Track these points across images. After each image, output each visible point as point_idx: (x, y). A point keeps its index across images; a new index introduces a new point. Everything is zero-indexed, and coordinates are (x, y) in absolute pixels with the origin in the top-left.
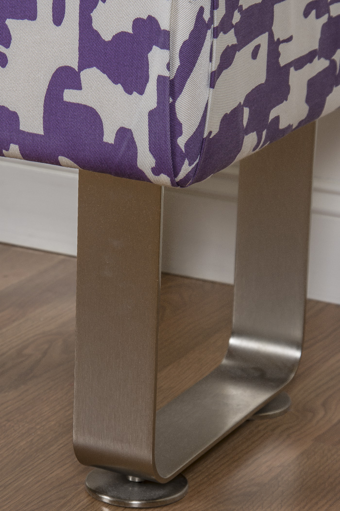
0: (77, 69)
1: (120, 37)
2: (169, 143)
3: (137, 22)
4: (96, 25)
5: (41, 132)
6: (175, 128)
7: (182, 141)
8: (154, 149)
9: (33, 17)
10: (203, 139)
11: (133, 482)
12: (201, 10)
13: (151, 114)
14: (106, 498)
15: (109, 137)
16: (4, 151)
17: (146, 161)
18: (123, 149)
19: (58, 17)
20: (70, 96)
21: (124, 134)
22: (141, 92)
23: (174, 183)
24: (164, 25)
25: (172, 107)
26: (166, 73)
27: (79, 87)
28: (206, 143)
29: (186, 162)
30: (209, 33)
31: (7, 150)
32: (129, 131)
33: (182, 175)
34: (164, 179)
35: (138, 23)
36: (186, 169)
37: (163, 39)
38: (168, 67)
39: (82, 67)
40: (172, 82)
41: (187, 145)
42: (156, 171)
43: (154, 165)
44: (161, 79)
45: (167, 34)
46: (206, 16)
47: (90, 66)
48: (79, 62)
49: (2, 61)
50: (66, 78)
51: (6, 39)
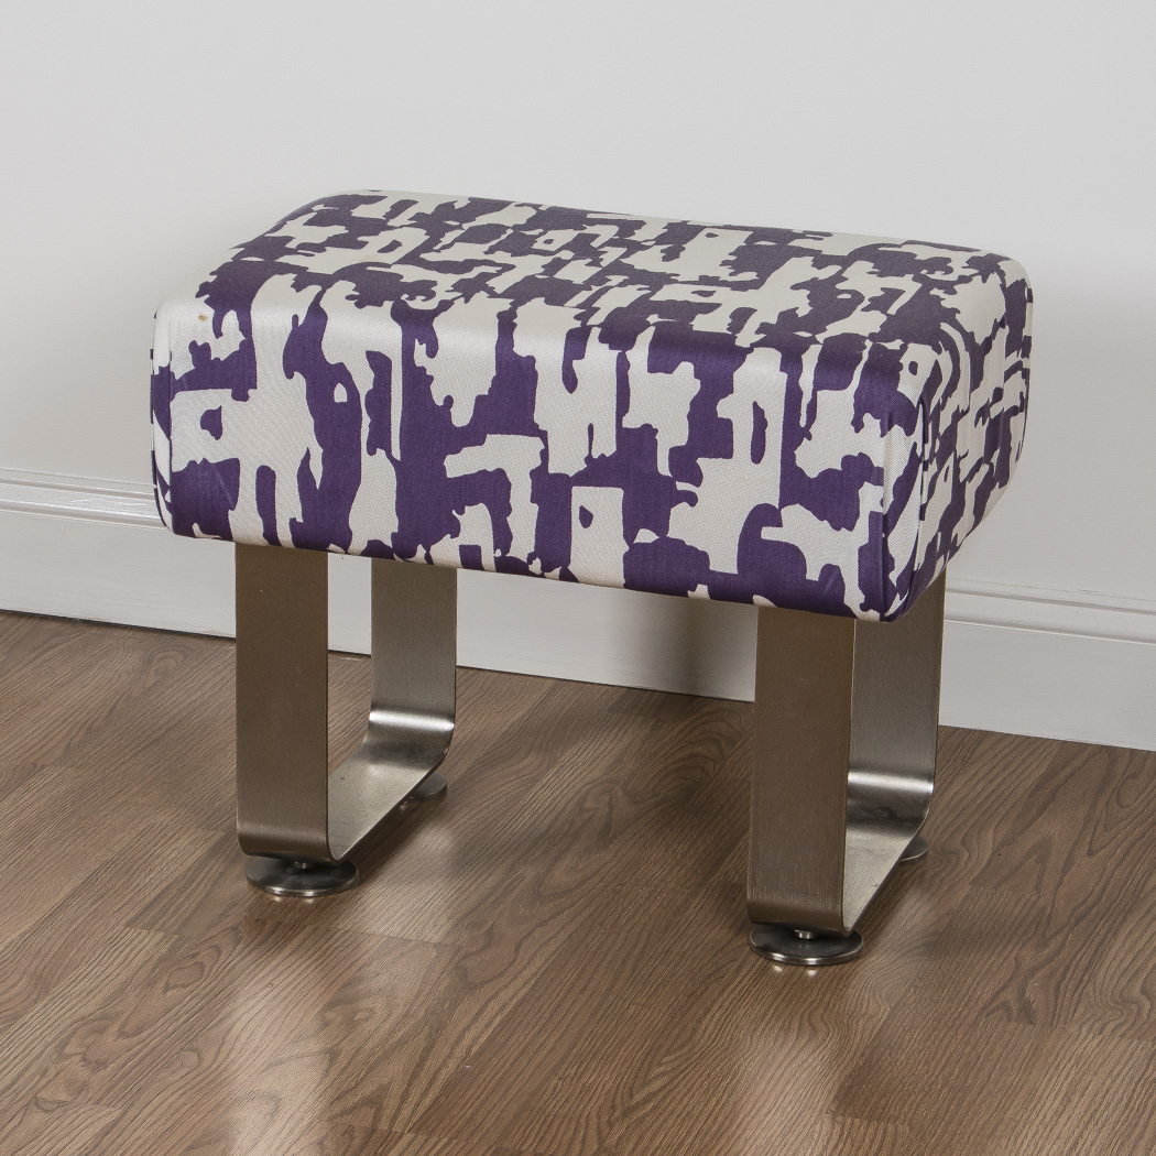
0: (777, 507)
1: (828, 474)
2: (881, 578)
3: (847, 460)
4: (799, 463)
5: (735, 571)
6: (888, 563)
7: (893, 577)
8: (863, 585)
9: (728, 454)
10: (913, 573)
11: (804, 940)
12: (915, 445)
13: (861, 550)
14: (778, 956)
15: (813, 574)
16: (689, 592)
17: (854, 597)
18: (828, 586)
19: (757, 453)
20: (768, 533)
21: (831, 572)
22: (851, 528)
23: (883, 618)
24: (877, 462)
25: (885, 541)
26: (879, 509)
27: (780, 525)
28: (915, 576)
29: (898, 596)
30: (921, 466)
31: (694, 590)
32: (837, 568)
33: (892, 610)
34: (873, 614)
36: (897, 603)
37: (877, 476)
38: (882, 503)
39: (784, 502)
40: (885, 517)
41: (898, 580)
42: (864, 607)
43: (863, 601)
44: (873, 516)
45: (880, 471)
46: (919, 452)
47: (793, 503)
48: (780, 499)
49: (692, 499)
50: (764, 515)
51: (696, 478)
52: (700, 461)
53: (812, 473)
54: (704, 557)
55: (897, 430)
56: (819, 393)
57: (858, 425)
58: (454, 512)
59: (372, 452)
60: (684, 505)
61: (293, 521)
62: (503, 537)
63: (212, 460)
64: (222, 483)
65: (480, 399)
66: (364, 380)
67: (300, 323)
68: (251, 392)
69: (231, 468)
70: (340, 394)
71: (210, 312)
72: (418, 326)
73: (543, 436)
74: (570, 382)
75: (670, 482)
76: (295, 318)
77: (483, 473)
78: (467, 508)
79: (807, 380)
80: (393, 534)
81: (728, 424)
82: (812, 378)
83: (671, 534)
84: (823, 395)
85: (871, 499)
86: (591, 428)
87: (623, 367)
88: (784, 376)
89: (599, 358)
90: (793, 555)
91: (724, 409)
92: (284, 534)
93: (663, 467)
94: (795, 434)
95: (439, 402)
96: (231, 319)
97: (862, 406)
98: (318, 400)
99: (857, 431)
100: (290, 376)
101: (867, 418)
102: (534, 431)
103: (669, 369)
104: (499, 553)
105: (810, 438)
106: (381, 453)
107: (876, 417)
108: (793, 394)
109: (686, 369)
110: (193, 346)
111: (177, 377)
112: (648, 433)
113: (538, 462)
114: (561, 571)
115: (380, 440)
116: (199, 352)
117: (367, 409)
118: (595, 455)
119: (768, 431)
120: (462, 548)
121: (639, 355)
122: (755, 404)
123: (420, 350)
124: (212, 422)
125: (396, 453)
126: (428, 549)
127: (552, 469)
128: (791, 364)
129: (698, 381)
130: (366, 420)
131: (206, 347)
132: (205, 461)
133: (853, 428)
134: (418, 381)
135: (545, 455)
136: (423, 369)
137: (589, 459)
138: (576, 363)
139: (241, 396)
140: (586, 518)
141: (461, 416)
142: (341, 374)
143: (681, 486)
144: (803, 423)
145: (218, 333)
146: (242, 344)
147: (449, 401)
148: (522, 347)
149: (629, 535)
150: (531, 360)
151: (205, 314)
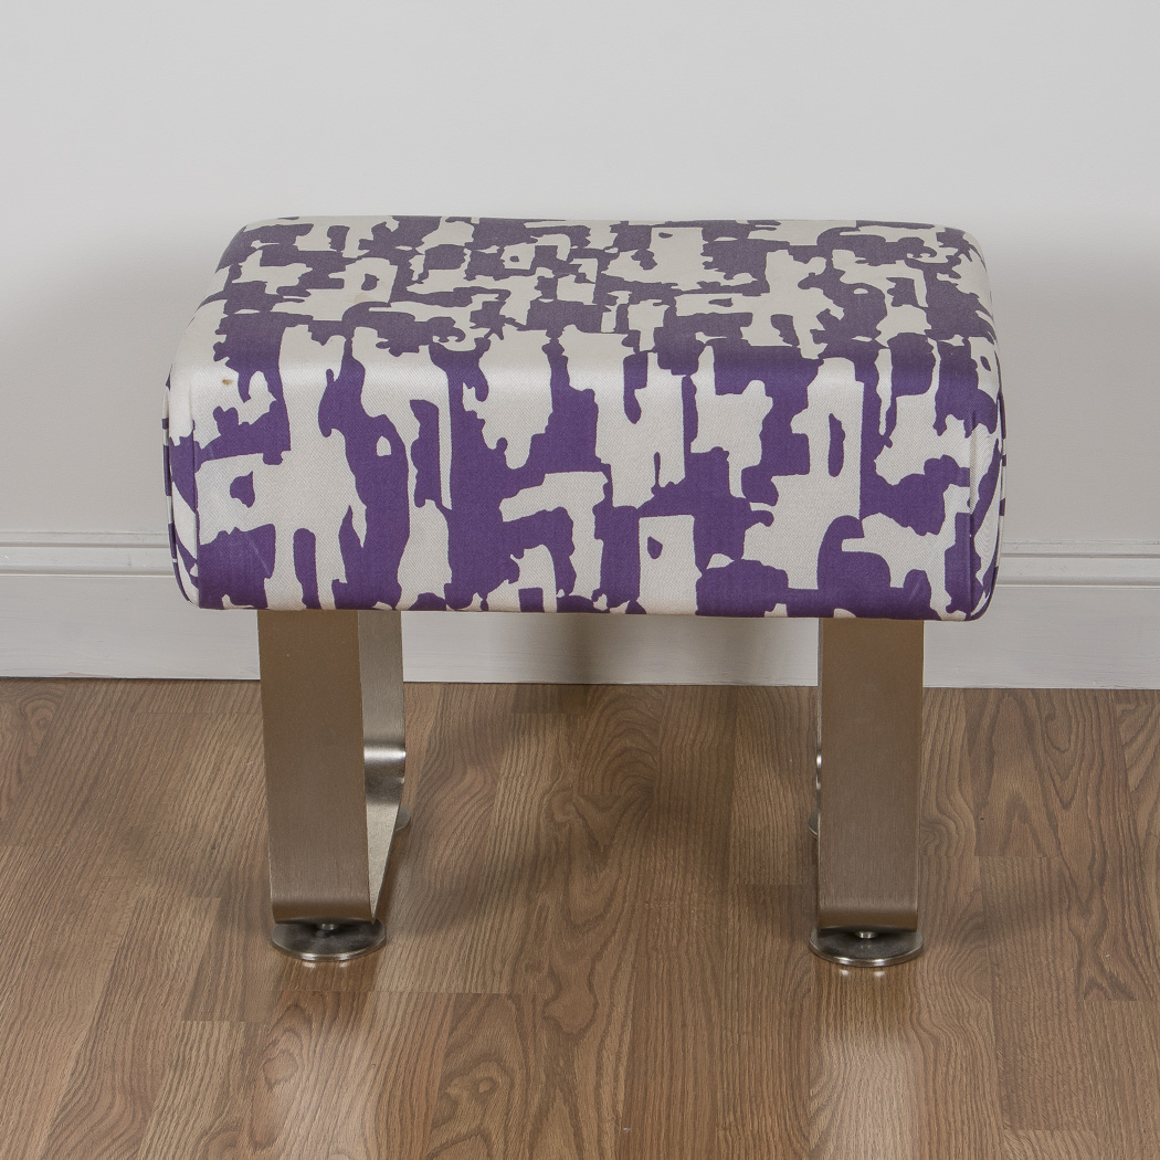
0: (858, 518)
1: (910, 480)
2: (969, 577)
3: (930, 463)
4: (880, 471)
5: (816, 588)
6: (975, 561)
7: (980, 576)
8: (949, 588)
9: (804, 469)
13: (948, 553)
15: (897, 581)
16: (767, 612)
17: (940, 600)
18: (914, 593)
19: (835, 466)
20: (849, 545)
21: (917, 578)
22: (936, 532)
23: (968, 618)
24: (963, 462)
25: (971, 541)
26: (968, 511)
27: (859, 534)
29: (984, 594)
31: (771, 610)
32: (923, 573)
33: (978, 609)
34: (959, 615)
35: (931, 465)
36: (983, 601)
37: (962, 477)
38: (969, 503)
39: (864, 514)
40: (972, 517)
41: (984, 578)
42: (950, 608)
43: (949, 603)
44: (960, 517)
45: (966, 472)
46: (999, 448)
47: (874, 512)
48: (861, 510)
49: (767, 519)
50: (845, 527)
51: (771, 496)
52: (775, 480)
53: (894, 480)
54: (782, 576)
55: (981, 429)
56: (899, 399)
57: (940, 427)
58: (512, 557)
59: (420, 503)
60: (760, 526)
61: (336, 583)
62: (565, 576)
63: (244, 529)
64: (257, 551)
65: (536, 438)
66: (409, 430)
67: (336, 377)
68: (284, 454)
69: (266, 534)
70: (383, 447)
71: (234, 376)
72: (464, 370)
73: (606, 469)
74: (633, 411)
75: (743, 505)
76: (330, 373)
77: (543, 514)
78: (526, 551)
79: (884, 387)
80: (446, 586)
81: (803, 440)
82: (889, 385)
83: (746, 556)
84: (902, 401)
85: (956, 500)
86: (657, 457)
87: (689, 391)
88: (861, 385)
89: (662, 385)
90: (877, 565)
91: (799, 424)
92: (326, 597)
93: (736, 490)
94: (874, 442)
95: (492, 445)
96: (258, 381)
97: (944, 408)
98: (359, 456)
99: (940, 434)
100: (326, 433)
101: (950, 420)
102: (595, 465)
103: (739, 389)
104: (561, 593)
105: (890, 445)
106: (430, 504)
107: (959, 418)
108: (871, 402)
109: (756, 387)
110: (218, 413)
111: (202, 447)
112: (719, 456)
113: (601, 497)
114: (629, 605)
115: (428, 490)
116: (225, 418)
117: (413, 459)
118: (663, 484)
119: (845, 443)
120: (522, 593)
121: (704, 378)
122: (832, 417)
123: (469, 394)
124: (243, 490)
125: (447, 502)
126: (484, 596)
127: (616, 504)
128: (866, 373)
129: (771, 399)
130: (413, 471)
131: (233, 412)
132: (236, 530)
133: (935, 431)
134: (467, 426)
135: (608, 489)
136: (473, 414)
137: (656, 489)
138: (638, 393)
139: (273, 459)
140: (655, 549)
141: (517, 458)
142: (384, 426)
143: (755, 507)
144: (882, 431)
145: (245, 396)
146: (273, 405)
147: (503, 443)
148: (578, 382)
149: (702, 561)
150: (590, 393)
151: (228, 378)
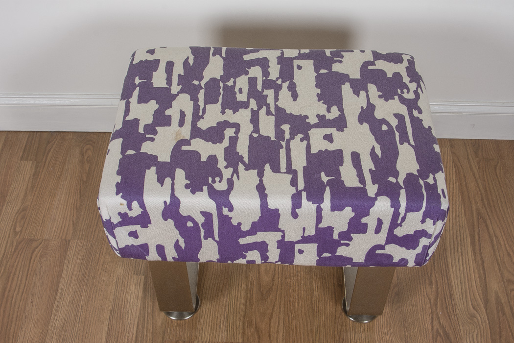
0: (384, 245)
1: (407, 236)
2: (423, 259)
4: (395, 233)
5: (363, 262)
6: (427, 255)
8: (416, 261)
9: (365, 233)
13: (418, 254)
15: (396, 261)
17: (411, 264)
18: (401, 263)
19: (377, 232)
20: (379, 252)
21: (403, 260)
22: (414, 249)
23: (420, 267)
24: (430, 232)
25: (427, 251)
26: (427, 244)
27: (384, 249)
31: (345, 266)
32: (406, 259)
35: (417, 232)
37: (429, 236)
38: (429, 242)
40: (429, 246)
43: (414, 265)
44: (424, 246)
47: (390, 244)
49: (347, 245)
51: (350, 239)
52: (352, 235)
53: (400, 236)
54: (351, 259)
55: (439, 222)
56: (408, 214)
57: (423, 222)
58: (243, 253)
59: (206, 239)
60: (344, 247)
61: (174, 258)
62: (265, 257)
63: (136, 245)
64: (142, 250)
65: (254, 223)
66: (200, 220)
67: (168, 203)
68: (149, 225)
69: (145, 246)
70: (190, 224)
71: (124, 202)
72: (223, 200)
73: (283, 231)
74: (295, 215)
75: (338, 241)
76: (165, 202)
77: (256, 242)
78: (249, 252)
79: (402, 209)
80: (217, 259)
81: (365, 225)
82: (405, 209)
83: (337, 254)
85: (424, 242)
86: (304, 228)
87: (319, 210)
88: (393, 209)
89: (308, 207)
90: (388, 257)
91: (365, 220)
92: (171, 260)
93: (336, 238)
94: (395, 226)
95: (235, 224)
96: (135, 204)
97: (426, 216)
98: (181, 227)
100: (166, 220)
101: (428, 220)
102: (279, 230)
103: (341, 210)
104: (263, 261)
105: (401, 226)
106: (210, 239)
107: (431, 219)
108: (396, 214)
109: (348, 209)
110: (120, 214)
111: (115, 223)
112: (330, 228)
113: (280, 239)
114: (290, 264)
115: (209, 236)
116: (123, 216)
117: (202, 227)
118: (306, 236)
119: (383, 226)
120: (247, 261)
121: (326, 204)
122: (379, 218)
123: (225, 211)
124: (133, 235)
125: (217, 239)
126: (233, 261)
127: (286, 240)
129: (354, 213)
130: (202, 231)
131: (126, 214)
132: (132, 245)
133: (421, 223)
134: (225, 219)
135: (283, 236)
136: (227, 216)
137: (303, 237)
138: (298, 211)
139: (145, 227)
140: (301, 252)
141: (246, 228)
142: (190, 219)
143: (343, 242)
144: (399, 222)
145: (130, 208)
146: (142, 212)
147: (240, 224)
148: (272, 207)
149: (319, 255)
150: (277, 210)
151: (122, 203)
